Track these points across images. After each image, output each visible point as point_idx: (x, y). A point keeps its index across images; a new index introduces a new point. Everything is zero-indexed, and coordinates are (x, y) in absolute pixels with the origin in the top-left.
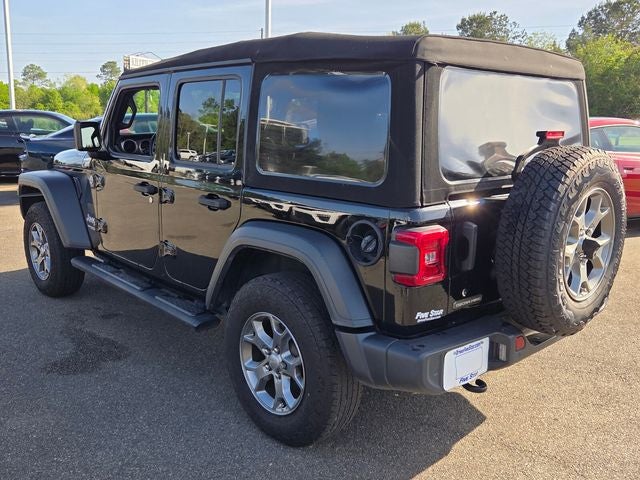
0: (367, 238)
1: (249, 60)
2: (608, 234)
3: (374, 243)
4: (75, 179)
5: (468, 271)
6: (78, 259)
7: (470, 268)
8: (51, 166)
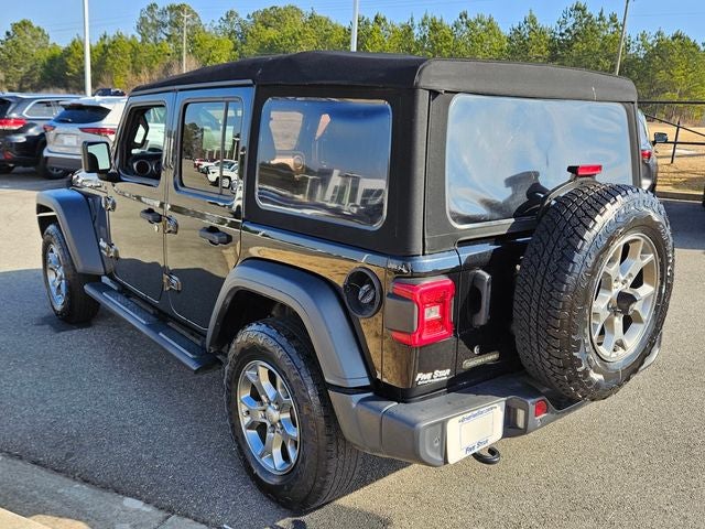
0: (364, 288)
1: (250, 81)
2: (651, 284)
3: (372, 293)
4: (90, 200)
5: (481, 326)
6: (91, 286)
7: (482, 323)
8: (71, 184)
